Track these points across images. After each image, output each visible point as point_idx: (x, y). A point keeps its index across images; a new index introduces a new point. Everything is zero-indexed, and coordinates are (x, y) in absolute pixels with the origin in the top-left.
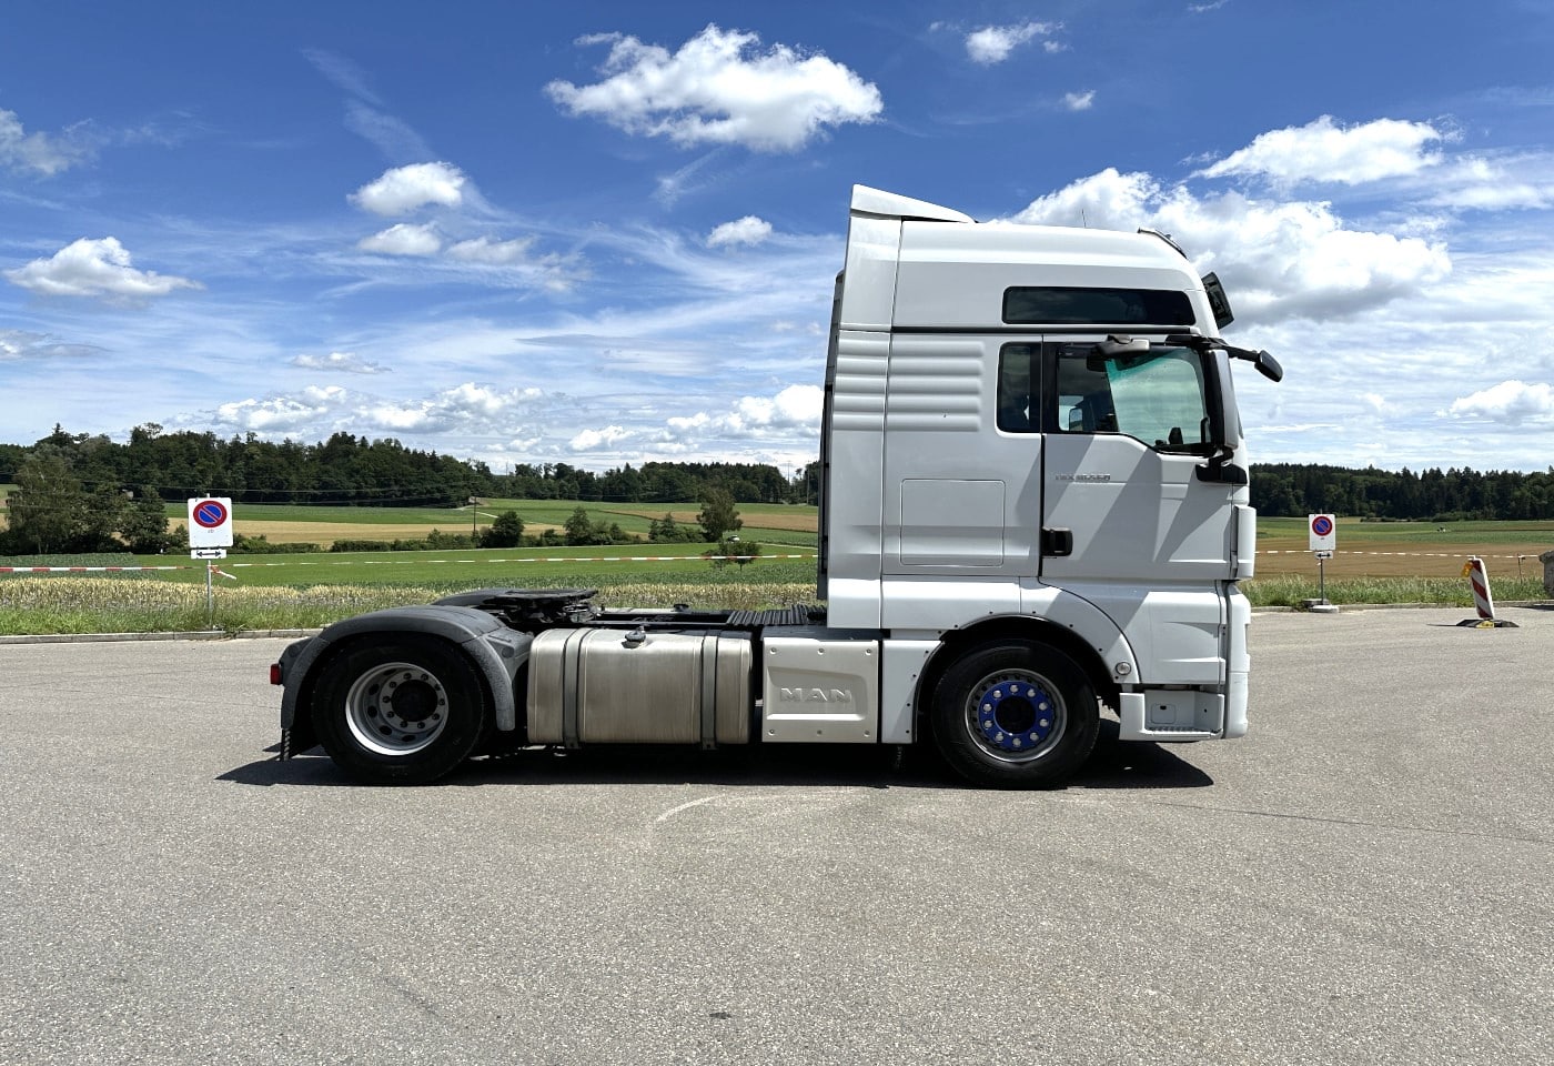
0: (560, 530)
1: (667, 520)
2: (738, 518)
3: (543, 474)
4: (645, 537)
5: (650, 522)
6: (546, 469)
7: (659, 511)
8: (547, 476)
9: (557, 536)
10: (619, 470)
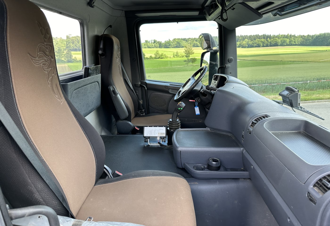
0: (153, 56)
1: (177, 53)
2: (193, 52)
3: (151, 42)
4: (172, 57)
5: (173, 53)
6: (151, 41)
7: (175, 50)
8: (152, 42)
9: (152, 57)
10: (167, 41)
